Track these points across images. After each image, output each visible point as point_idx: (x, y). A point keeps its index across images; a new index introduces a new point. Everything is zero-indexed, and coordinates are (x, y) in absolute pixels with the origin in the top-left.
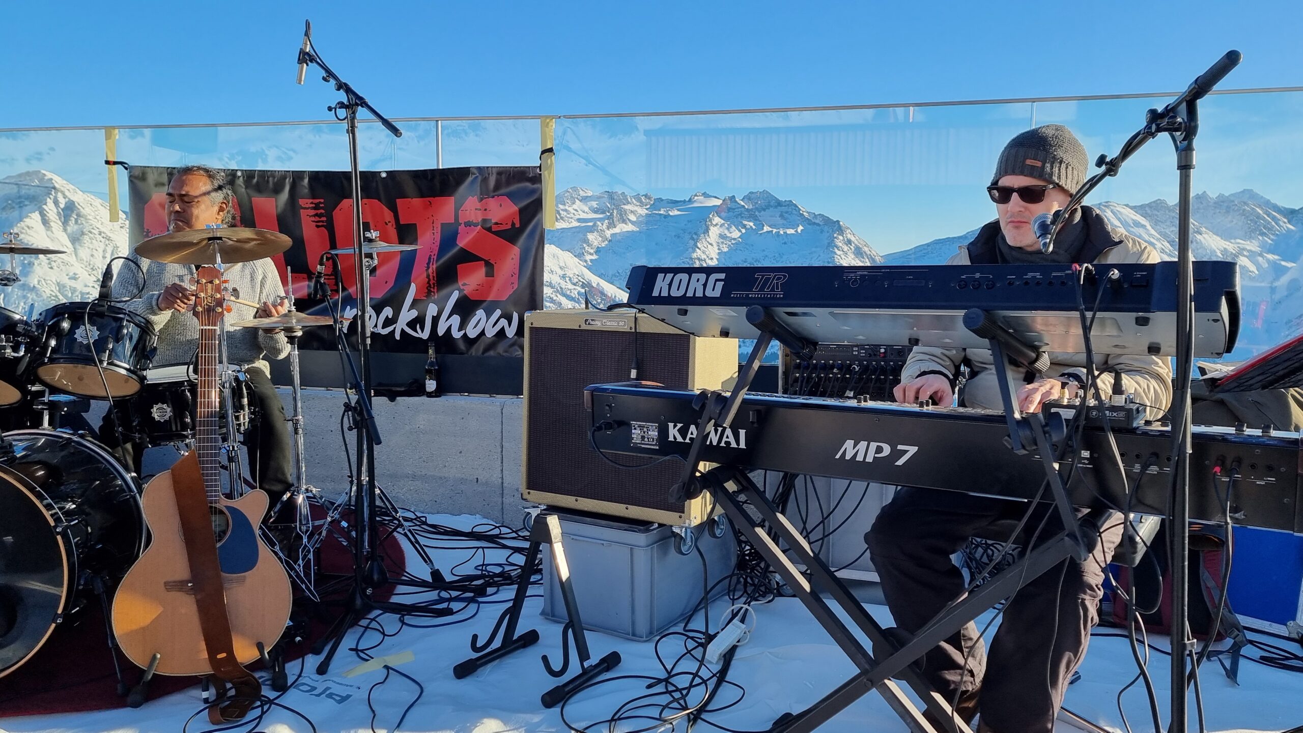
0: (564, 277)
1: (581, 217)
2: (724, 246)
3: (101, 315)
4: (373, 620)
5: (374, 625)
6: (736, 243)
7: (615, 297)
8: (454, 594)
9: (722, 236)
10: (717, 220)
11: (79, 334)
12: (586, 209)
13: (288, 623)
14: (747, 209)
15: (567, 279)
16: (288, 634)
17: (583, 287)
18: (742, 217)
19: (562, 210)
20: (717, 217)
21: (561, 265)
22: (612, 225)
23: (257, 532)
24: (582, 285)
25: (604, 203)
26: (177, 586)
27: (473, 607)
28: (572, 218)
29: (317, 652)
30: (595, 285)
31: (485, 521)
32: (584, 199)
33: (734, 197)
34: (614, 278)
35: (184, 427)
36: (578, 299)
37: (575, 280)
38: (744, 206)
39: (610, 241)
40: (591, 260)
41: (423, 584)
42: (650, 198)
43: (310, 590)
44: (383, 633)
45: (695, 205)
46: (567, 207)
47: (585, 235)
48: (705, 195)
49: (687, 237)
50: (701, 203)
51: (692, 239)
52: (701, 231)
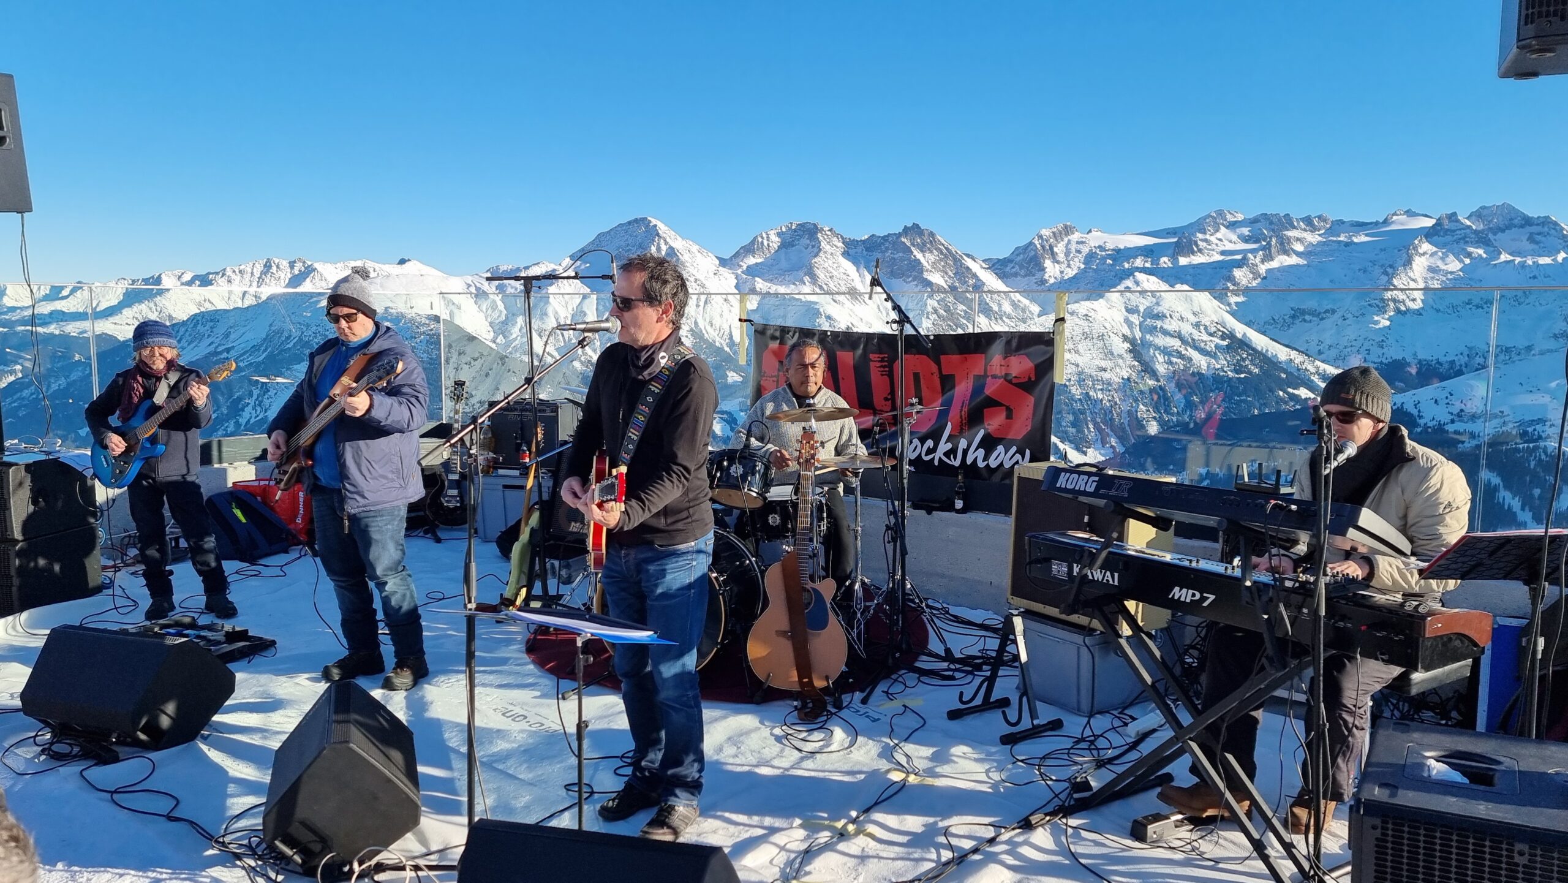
0: (1197, 325)
1: (1227, 248)
2: (1435, 282)
3: (745, 458)
4: (901, 676)
5: (900, 679)
6: (1455, 279)
7: (1267, 351)
8: (958, 666)
9: (1432, 270)
10: (1426, 247)
11: (733, 469)
12: (1234, 238)
13: (844, 668)
14: (1475, 230)
15: (1202, 328)
16: (843, 676)
17: (1223, 338)
18: (1467, 242)
19: (1201, 240)
20: (1427, 244)
21: (1195, 310)
22: (1268, 257)
23: (829, 606)
24: (1221, 336)
25: (1260, 229)
26: (783, 634)
27: (970, 677)
28: (1213, 250)
29: (862, 691)
30: (1239, 336)
31: (995, 616)
32: (1232, 226)
33: (1455, 214)
34: (1266, 326)
35: (788, 530)
36: (1215, 353)
37: (1213, 329)
38: (1469, 227)
39: (1265, 278)
40: (1237, 304)
41: (936, 656)
42: (1325, 221)
43: (860, 648)
44: (905, 685)
45: (1393, 227)
46: (1208, 237)
47: (1230, 271)
48: (1410, 213)
49: (1377, 270)
50: (1402, 224)
51: (1386, 273)
52: (1400, 262)
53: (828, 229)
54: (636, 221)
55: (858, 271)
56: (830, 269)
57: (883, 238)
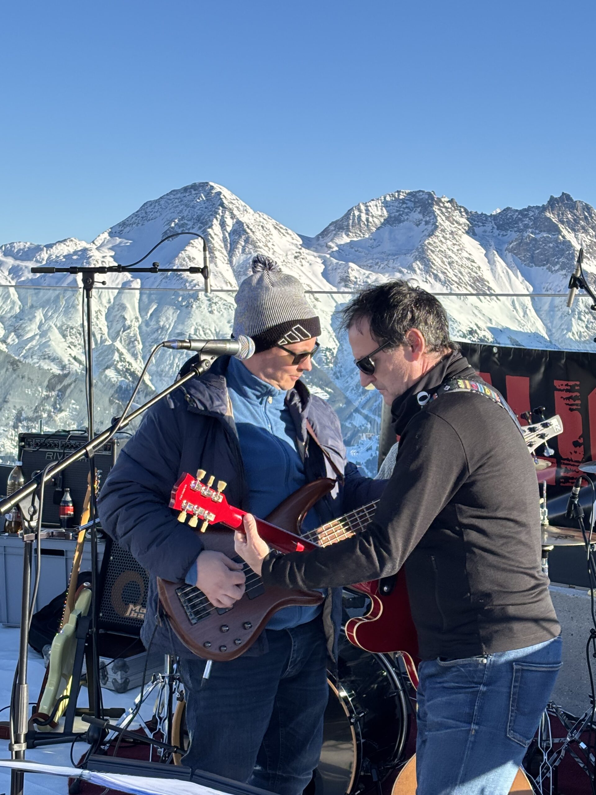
53: (447, 199)
54: (194, 187)
55: (486, 255)
56: (450, 253)
57: (521, 212)
